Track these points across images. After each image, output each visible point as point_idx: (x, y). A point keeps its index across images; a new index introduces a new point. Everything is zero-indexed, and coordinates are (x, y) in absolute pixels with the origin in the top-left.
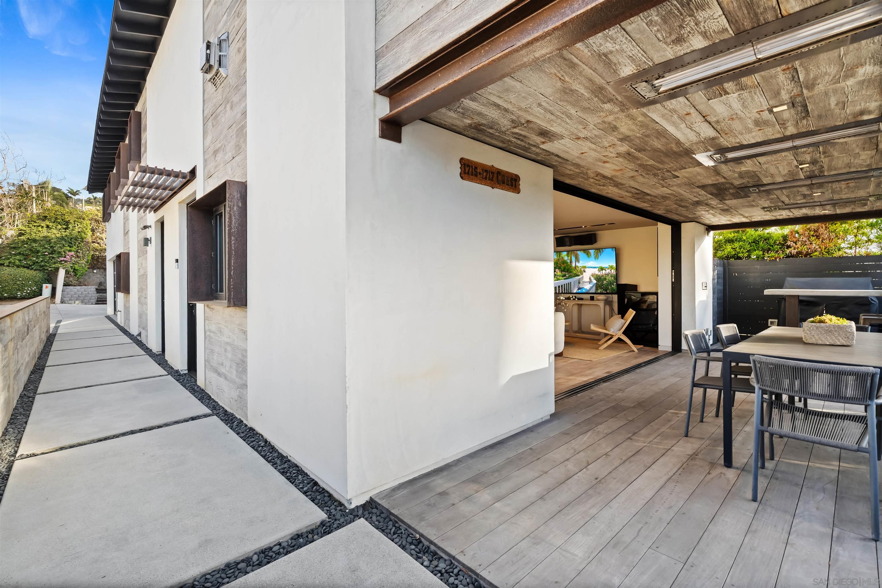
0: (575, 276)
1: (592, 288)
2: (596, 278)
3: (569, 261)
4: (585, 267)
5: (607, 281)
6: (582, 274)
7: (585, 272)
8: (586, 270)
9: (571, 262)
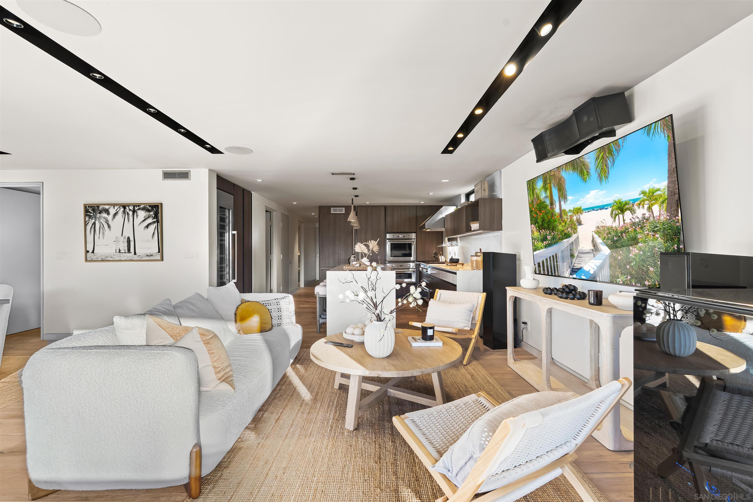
0: (562, 239)
1: (600, 268)
2: (608, 239)
3: (548, 202)
4: (579, 211)
5: (640, 249)
6: (575, 230)
7: (580, 223)
8: (584, 217)
9: (552, 204)
